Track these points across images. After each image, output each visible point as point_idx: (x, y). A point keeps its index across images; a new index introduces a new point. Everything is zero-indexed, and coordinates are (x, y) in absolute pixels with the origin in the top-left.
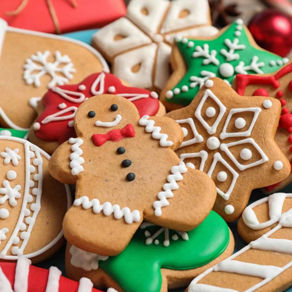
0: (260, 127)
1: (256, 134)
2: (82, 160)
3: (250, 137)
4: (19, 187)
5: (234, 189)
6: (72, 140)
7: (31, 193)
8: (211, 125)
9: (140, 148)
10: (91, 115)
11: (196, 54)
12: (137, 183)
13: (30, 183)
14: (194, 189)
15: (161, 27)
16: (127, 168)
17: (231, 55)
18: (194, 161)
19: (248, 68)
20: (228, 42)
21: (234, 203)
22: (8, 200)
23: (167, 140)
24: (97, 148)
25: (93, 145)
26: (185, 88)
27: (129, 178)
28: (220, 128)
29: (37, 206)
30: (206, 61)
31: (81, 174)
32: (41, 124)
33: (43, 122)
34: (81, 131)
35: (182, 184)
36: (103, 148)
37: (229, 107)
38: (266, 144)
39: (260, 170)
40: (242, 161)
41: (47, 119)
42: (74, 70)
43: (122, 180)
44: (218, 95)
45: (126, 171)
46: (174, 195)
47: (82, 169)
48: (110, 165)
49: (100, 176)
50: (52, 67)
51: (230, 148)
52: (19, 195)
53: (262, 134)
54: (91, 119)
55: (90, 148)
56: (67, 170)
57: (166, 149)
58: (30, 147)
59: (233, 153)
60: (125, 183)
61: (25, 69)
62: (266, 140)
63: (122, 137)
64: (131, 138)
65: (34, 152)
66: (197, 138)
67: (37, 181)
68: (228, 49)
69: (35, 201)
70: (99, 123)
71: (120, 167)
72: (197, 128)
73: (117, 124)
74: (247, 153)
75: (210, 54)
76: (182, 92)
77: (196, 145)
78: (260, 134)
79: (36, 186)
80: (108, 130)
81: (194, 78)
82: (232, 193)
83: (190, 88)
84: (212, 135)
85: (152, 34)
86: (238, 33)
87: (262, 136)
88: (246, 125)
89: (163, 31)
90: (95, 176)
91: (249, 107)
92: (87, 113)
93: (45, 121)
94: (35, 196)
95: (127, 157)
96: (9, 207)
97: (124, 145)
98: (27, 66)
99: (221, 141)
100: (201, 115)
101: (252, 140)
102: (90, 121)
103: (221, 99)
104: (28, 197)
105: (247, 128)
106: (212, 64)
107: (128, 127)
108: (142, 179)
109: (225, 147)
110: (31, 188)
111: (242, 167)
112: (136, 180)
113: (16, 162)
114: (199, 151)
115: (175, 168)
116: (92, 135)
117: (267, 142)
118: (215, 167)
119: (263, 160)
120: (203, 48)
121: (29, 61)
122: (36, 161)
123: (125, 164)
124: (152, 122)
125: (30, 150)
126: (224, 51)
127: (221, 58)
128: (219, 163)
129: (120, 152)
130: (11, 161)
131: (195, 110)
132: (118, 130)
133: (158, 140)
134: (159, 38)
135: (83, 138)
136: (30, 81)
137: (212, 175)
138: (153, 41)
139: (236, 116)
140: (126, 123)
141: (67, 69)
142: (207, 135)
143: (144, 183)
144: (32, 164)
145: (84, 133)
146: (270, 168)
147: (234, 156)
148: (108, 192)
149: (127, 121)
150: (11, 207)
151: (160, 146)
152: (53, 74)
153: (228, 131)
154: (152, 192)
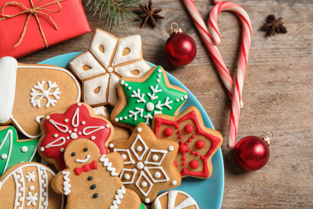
0: (166, 161)
1: (163, 165)
2: (70, 186)
3: (160, 166)
4: (36, 194)
5: (150, 191)
6: (64, 172)
7: (43, 196)
8: (140, 156)
9: (101, 177)
10: (73, 155)
11: (133, 96)
12: (99, 199)
13: (42, 190)
14: (129, 204)
15: (112, 61)
16: (94, 190)
17: (153, 97)
18: (130, 173)
19: (163, 105)
20: (152, 87)
21: (150, 197)
22: (32, 203)
23: (115, 172)
24: (77, 176)
25: (75, 175)
26: (126, 118)
27: (95, 196)
28: (144, 158)
29: (46, 203)
30: (138, 101)
31: (70, 194)
32: (45, 148)
33: (46, 147)
34: (68, 165)
35: (123, 200)
36: (81, 176)
37: (150, 147)
38: (168, 171)
39: (165, 184)
40: (155, 178)
41: (48, 146)
42: (60, 93)
43: (91, 197)
44: (144, 139)
45: (93, 192)
46: (118, 207)
47: (69, 191)
48: (85, 187)
49: (80, 195)
50: (47, 93)
51: (149, 170)
52: (37, 199)
53: (167, 165)
54: (73, 157)
55: (74, 176)
56: (62, 192)
57: (114, 178)
58: (40, 168)
59: (150, 172)
60: (93, 199)
61: (32, 96)
62: (169, 168)
63: (90, 169)
64: (96, 170)
65: (43, 170)
66: (132, 162)
67: (46, 188)
68: (152, 92)
69: (45, 200)
70: (78, 160)
71: (90, 189)
72: (131, 155)
73: (88, 161)
74: (158, 175)
75: (141, 96)
76: (124, 119)
77: (131, 164)
78: (166, 165)
79: (45, 191)
80: (83, 165)
81: (131, 112)
82: (149, 193)
83: (128, 117)
84: (140, 161)
85: (106, 67)
86: (158, 80)
87: (167, 166)
88: (159, 159)
89: (113, 65)
90: (77, 195)
91: (161, 149)
92: (71, 153)
93: (47, 147)
94: (45, 197)
95: (93, 182)
96: (32, 206)
97: (92, 174)
98: (32, 94)
99: (145, 165)
100: (134, 149)
101: (161, 168)
102: (73, 158)
103: (146, 142)
104: (42, 199)
105: (159, 161)
106: (142, 102)
107: (93, 162)
108: (102, 196)
109: (146, 169)
110: (43, 193)
111: (155, 181)
112: (98, 197)
113: (34, 180)
114: (132, 168)
115: (119, 191)
116: (74, 168)
117: (170, 170)
118: (141, 178)
119: (167, 180)
120: (137, 93)
121: (33, 90)
122: (44, 177)
123: (92, 187)
124: (107, 160)
125: (41, 170)
126: (149, 94)
127: (148, 98)
128: (143, 177)
129: (89, 179)
130: (31, 179)
131: (131, 145)
132: (89, 164)
133: (111, 172)
134: (110, 69)
135: (69, 170)
136: (35, 105)
137: (139, 182)
138: (107, 72)
139: (153, 153)
140: (93, 160)
141: (56, 93)
142: (137, 161)
143: (103, 199)
144: (42, 178)
145: (70, 166)
146: (170, 183)
147: (151, 174)
148: (84, 205)
149: (93, 158)
150: (33, 206)
151: (111, 175)
152: (48, 97)
153: (149, 161)
154: (107, 205)
